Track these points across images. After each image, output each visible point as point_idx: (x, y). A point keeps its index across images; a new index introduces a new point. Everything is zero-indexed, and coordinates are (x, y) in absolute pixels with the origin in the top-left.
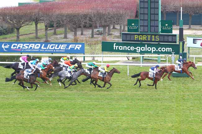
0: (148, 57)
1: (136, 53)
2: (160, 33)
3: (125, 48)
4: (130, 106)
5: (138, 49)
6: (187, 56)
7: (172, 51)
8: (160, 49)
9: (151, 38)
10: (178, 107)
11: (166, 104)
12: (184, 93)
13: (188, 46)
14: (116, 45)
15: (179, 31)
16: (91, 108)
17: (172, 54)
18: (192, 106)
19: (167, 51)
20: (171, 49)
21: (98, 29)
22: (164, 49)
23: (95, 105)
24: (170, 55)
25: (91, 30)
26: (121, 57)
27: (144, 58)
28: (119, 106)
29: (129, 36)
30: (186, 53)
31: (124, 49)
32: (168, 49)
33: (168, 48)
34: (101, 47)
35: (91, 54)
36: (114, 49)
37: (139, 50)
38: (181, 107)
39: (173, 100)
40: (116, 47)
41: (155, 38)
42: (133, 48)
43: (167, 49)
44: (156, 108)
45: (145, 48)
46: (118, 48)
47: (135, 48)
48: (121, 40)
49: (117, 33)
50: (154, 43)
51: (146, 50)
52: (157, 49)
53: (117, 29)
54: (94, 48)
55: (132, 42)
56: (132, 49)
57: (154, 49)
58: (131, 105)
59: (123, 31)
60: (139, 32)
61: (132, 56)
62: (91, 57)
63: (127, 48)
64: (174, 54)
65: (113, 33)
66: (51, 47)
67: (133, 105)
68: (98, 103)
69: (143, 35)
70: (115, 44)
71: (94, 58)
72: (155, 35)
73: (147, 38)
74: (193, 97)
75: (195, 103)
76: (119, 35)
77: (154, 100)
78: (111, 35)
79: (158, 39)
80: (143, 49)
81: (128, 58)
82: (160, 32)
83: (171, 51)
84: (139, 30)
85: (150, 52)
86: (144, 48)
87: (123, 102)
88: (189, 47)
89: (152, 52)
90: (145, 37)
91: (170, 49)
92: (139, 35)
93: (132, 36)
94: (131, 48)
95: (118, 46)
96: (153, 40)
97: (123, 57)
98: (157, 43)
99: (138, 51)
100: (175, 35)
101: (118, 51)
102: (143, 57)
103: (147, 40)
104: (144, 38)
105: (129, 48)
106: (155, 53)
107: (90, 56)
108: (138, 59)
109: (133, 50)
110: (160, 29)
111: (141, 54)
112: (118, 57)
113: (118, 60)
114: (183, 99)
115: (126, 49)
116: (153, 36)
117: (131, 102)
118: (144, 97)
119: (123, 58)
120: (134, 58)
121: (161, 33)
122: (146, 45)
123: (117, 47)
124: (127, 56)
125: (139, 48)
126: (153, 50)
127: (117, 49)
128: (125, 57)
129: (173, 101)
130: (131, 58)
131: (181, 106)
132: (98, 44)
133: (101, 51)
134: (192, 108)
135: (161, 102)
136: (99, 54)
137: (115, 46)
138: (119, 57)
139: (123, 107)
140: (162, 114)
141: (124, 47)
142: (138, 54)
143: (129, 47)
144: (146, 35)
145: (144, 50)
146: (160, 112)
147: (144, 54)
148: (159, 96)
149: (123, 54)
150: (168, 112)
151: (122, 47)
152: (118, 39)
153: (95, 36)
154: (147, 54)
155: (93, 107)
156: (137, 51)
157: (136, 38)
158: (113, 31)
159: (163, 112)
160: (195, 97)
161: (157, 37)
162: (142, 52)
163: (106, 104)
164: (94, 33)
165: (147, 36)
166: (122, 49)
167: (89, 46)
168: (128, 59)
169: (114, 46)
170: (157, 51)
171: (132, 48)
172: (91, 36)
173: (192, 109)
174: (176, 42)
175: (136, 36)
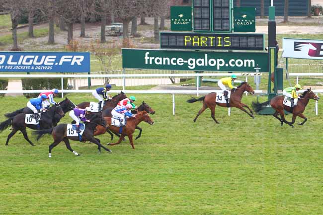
0: (210, 77)
1: (187, 71)
2: (233, 31)
3: (166, 61)
4: (179, 171)
5: (192, 62)
6: (284, 75)
7: (256, 66)
8: (233, 63)
9: (216, 41)
10: (269, 172)
11: (246, 165)
12: (281, 145)
13: (285, 55)
14: (148, 56)
15: (268, 27)
16: (106, 176)
17: (255, 71)
18: (295, 170)
19: (245, 65)
20: (253, 61)
21: (114, 26)
22: (240, 63)
23: (113, 170)
24: (252, 74)
25: (100, 28)
26: (160, 77)
27: (203, 80)
28: (158, 171)
29: (174, 38)
30: (281, 70)
31: (164, 63)
32: (247, 62)
33: (248, 60)
34: (122, 60)
35: (102, 73)
36: (146, 63)
37: (194, 64)
38: (274, 171)
39: (261, 159)
40: (149, 60)
41: (223, 42)
42: (183, 61)
43: (245, 61)
44: (227, 174)
45: (205, 61)
46: (153, 61)
47: (186, 62)
48: (159, 45)
49: (149, 33)
50: (221, 51)
51: (206, 65)
52: (227, 62)
53: (149, 25)
54: (107, 61)
55: (180, 50)
56: (180, 63)
57: (221, 63)
58: (181, 169)
59: (160, 29)
60: (193, 30)
61: (179, 77)
62: (103, 78)
63: (171, 61)
64: (260, 71)
65: (141, 32)
66: (26, 61)
67: (185, 169)
68: (117, 166)
69: (199, 35)
70: (147, 53)
71: (108, 80)
72: (223, 36)
73: (208, 42)
74: (297, 152)
75: (301, 164)
76: (154, 36)
77: (224, 158)
78: (138, 36)
79: (228, 44)
80: (200, 62)
81: (172, 80)
82: (232, 29)
83: (254, 66)
84: (193, 27)
85: (214, 69)
86: (202, 60)
87: (166, 163)
88: (287, 58)
89: (218, 68)
90: (203, 39)
91: (251, 62)
92: (192, 35)
93: (180, 39)
94: (178, 61)
95: (153, 58)
96: (220, 45)
97: (163, 77)
98: (227, 51)
99: (192, 66)
100: (261, 36)
101: (154, 66)
102: (201, 77)
103: (208, 44)
104: (203, 41)
105: (175, 61)
106: (223, 69)
107: (100, 78)
108: (193, 82)
109: (182, 64)
110: (233, 24)
111: (197, 72)
112: (153, 77)
113: (153, 84)
114: (279, 156)
115: (169, 63)
116: (219, 38)
117: (181, 164)
118: (204, 152)
119: (163, 79)
120: (183, 80)
121: (234, 33)
122: (206, 55)
123: (151, 59)
124: (169, 77)
125: (194, 60)
126: (219, 65)
127: (151, 63)
128: (166, 77)
129: (259, 160)
130: (177, 81)
131: (275, 169)
132: (115, 54)
133: (122, 68)
134: (295, 173)
135: (237, 162)
136: (117, 73)
137: (148, 58)
138: (156, 77)
139: (167, 173)
140: (241, 184)
141: (165, 59)
142: (191, 73)
143: (175, 59)
144: (207, 36)
145: (202, 64)
146: (236, 182)
147: (202, 72)
148: (234, 150)
149: (163, 73)
150: (252, 182)
151: (160, 59)
152: (151, 44)
153: (107, 39)
154: (209, 73)
155: (110, 175)
156: (189, 67)
157: (187, 42)
158: (141, 30)
159: (242, 181)
160: (300, 152)
161: (227, 40)
162: (198, 69)
163: (134, 168)
164: (106, 34)
165: (208, 38)
166: (160, 63)
167: (98, 59)
168: (173, 82)
169: (146, 58)
170: (227, 65)
171: (180, 61)
172: (99, 39)
173: (297, 175)
174: (262, 49)
175: (187, 39)
